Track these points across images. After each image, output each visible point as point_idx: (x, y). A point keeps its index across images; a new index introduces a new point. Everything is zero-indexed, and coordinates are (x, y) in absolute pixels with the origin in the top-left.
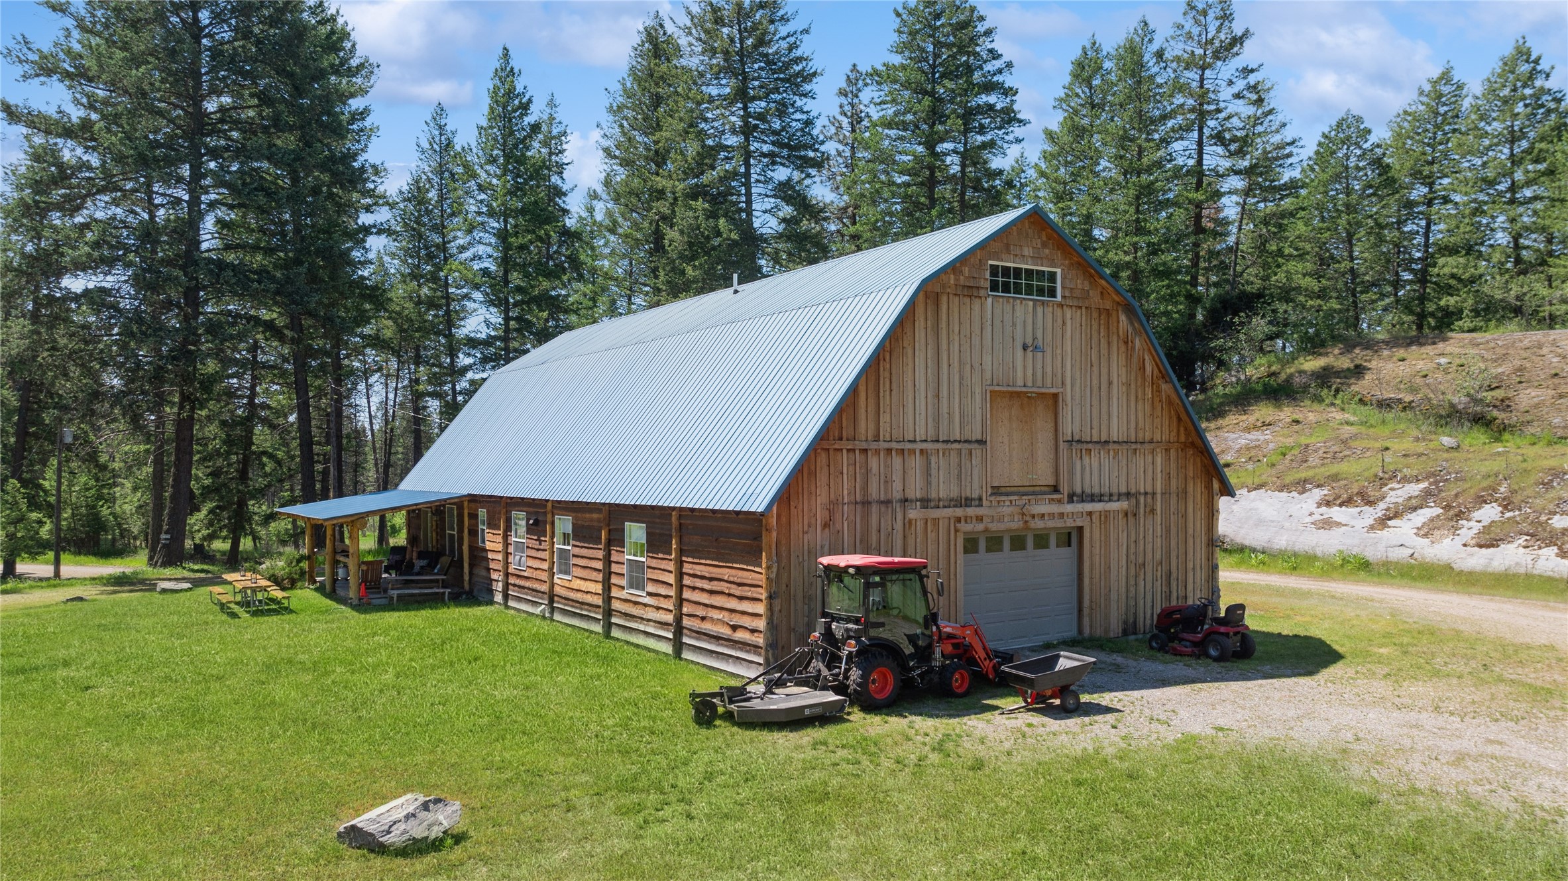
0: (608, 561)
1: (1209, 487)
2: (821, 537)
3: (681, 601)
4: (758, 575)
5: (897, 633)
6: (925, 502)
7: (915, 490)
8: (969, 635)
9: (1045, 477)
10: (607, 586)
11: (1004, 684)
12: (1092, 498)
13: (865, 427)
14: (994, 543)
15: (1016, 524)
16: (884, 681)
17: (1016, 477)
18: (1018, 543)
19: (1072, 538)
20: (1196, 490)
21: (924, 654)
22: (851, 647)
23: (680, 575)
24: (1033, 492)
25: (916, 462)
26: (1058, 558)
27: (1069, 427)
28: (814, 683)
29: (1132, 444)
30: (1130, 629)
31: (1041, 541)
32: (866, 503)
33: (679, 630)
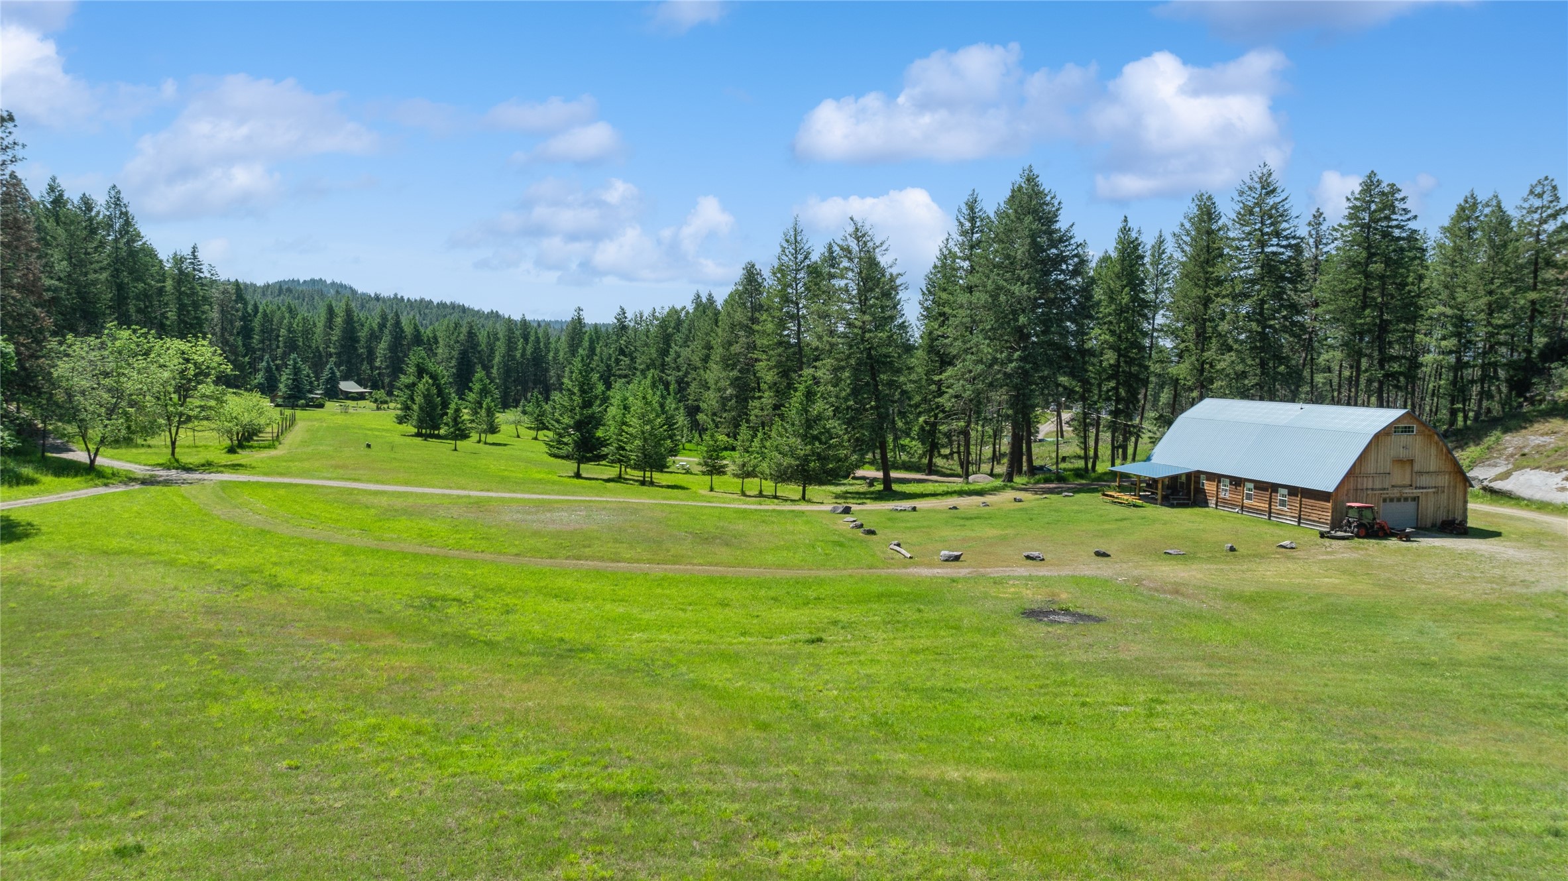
0: (1271, 498)
1: (1465, 485)
2: (1345, 498)
3: (1300, 511)
4: (1329, 505)
5: (1365, 521)
6: (1372, 489)
7: (1370, 486)
8: (1383, 524)
9: (1408, 482)
10: (1270, 505)
11: (1393, 535)
12: (1423, 488)
13: (1357, 471)
14: (1392, 500)
15: (1398, 495)
16: (1363, 532)
17: (1399, 483)
18: (1399, 500)
19: (1416, 499)
20: (1460, 486)
21: (1372, 527)
22: (1355, 524)
23: (1301, 504)
24: (1404, 486)
25: (1370, 479)
26: (1411, 506)
27: (1417, 467)
28: (1345, 531)
29: (1437, 473)
30: (1434, 525)
31: (1406, 499)
32: (1357, 490)
33: (1300, 518)
